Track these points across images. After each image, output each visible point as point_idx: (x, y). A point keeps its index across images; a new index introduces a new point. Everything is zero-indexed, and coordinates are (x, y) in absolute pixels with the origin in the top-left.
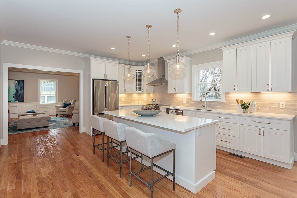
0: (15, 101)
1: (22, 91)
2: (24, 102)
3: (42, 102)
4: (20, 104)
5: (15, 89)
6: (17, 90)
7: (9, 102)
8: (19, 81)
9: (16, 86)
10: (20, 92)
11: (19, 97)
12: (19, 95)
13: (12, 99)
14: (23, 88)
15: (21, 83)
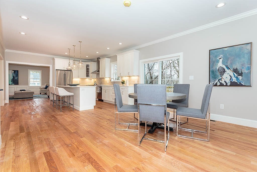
0: (13, 84)
1: (17, 77)
2: (18, 84)
3: (31, 85)
4: (16, 86)
5: (12, 76)
6: (14, 77)
7: (9, 84)
8: (15, 71)
9: (13, 74)
10: (16, 78)
11: (15, 81)
12: (15, 80)
13: (11, 83)
14: (17, 75)
15: (16, 73)
